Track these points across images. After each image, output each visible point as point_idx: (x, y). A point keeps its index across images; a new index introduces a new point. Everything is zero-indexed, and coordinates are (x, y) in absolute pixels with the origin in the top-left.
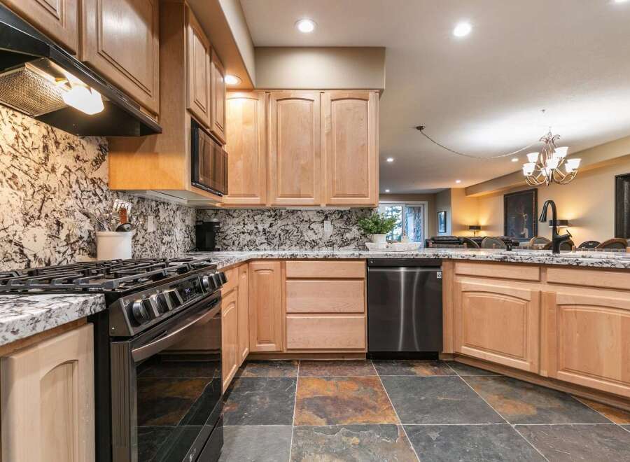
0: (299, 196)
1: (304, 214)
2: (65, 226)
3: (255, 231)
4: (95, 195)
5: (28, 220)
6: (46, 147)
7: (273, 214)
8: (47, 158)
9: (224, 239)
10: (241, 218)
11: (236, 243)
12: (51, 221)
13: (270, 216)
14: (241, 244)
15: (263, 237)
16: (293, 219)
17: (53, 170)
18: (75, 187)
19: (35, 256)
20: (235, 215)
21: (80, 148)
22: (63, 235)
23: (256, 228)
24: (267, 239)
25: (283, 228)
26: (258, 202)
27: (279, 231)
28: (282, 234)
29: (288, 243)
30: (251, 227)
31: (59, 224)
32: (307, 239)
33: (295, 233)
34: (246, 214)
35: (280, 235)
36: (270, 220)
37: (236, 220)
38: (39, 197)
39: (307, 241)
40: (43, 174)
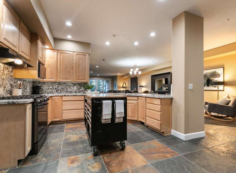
1: (68, 84)
2: (6, 88)
3: (53, 88)
4: (11, 80)
6: (3, 70)
7: (59, 84)
8: (3, 72)
9: (42, 91)
10: (48, 85)
11: (46, 92)
12: (4, 86)
13: (57, 84)
14: (48, 92)
15: (55, 90)
16: (65, 85)
17: (4, 75)
18: (8, 78)
21: (9, 69)
22: (6, 90)
23: (53, 87)
24: (56, 91)
25: (62, 88)
26: (54, 81)
27: (60, 89)
28: (61, 89)
29: (63, 92)
30: (51, 87)
33: (65, 89)
34: (50, 83)
35: (60, 90)
36: (57, 85)
37: (46, 85)
39: (69, 91)
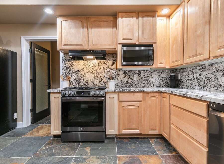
0: (196, 55)
1: (219, 65)
2: (103, 79)
3: (193, 78)
5: (95, 78)
6: (99, 65)
7: (201, 68)
8: (99, 67)
9: (182, 82)
10: (188, 72)
11: (186, 84)
12: (100, 78)
13: (199, 70)
14: (187, 85)
15: (196, 82)
16: (212, 69)
17: (100, 69)
18: (106, 71)
19: (96, 85)
20: (186, 70)
22: (102, 81)
23: (193, 76)
24: (198, 83)
25: (206, 76)
27: (204, 78)
28: (206, 80)
29: (209, 85)
30: (191, 76)
31: (101, 79)
32: (221, 83)
33: (213, 80)
34: (190, 69)
35: (204, 80)
36: (199, 72)
37: (186, 73)
38: (97, 74)
39: (221, 85)
40: (98, 70)
